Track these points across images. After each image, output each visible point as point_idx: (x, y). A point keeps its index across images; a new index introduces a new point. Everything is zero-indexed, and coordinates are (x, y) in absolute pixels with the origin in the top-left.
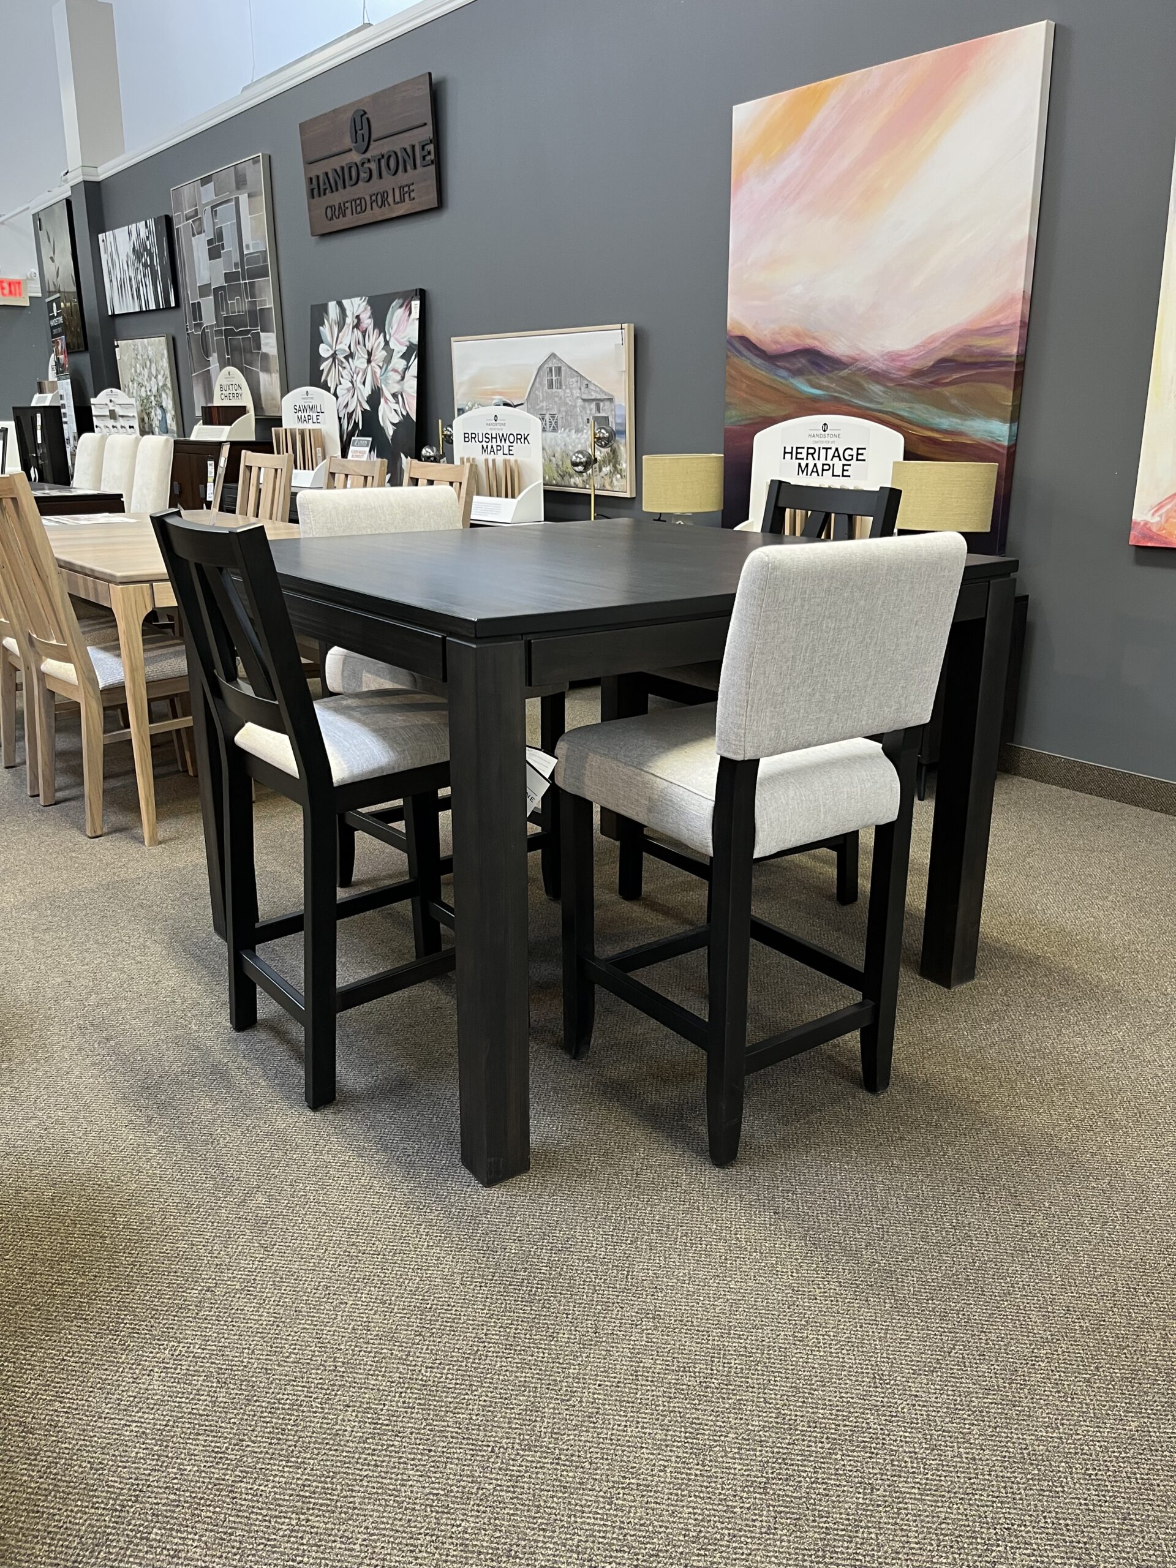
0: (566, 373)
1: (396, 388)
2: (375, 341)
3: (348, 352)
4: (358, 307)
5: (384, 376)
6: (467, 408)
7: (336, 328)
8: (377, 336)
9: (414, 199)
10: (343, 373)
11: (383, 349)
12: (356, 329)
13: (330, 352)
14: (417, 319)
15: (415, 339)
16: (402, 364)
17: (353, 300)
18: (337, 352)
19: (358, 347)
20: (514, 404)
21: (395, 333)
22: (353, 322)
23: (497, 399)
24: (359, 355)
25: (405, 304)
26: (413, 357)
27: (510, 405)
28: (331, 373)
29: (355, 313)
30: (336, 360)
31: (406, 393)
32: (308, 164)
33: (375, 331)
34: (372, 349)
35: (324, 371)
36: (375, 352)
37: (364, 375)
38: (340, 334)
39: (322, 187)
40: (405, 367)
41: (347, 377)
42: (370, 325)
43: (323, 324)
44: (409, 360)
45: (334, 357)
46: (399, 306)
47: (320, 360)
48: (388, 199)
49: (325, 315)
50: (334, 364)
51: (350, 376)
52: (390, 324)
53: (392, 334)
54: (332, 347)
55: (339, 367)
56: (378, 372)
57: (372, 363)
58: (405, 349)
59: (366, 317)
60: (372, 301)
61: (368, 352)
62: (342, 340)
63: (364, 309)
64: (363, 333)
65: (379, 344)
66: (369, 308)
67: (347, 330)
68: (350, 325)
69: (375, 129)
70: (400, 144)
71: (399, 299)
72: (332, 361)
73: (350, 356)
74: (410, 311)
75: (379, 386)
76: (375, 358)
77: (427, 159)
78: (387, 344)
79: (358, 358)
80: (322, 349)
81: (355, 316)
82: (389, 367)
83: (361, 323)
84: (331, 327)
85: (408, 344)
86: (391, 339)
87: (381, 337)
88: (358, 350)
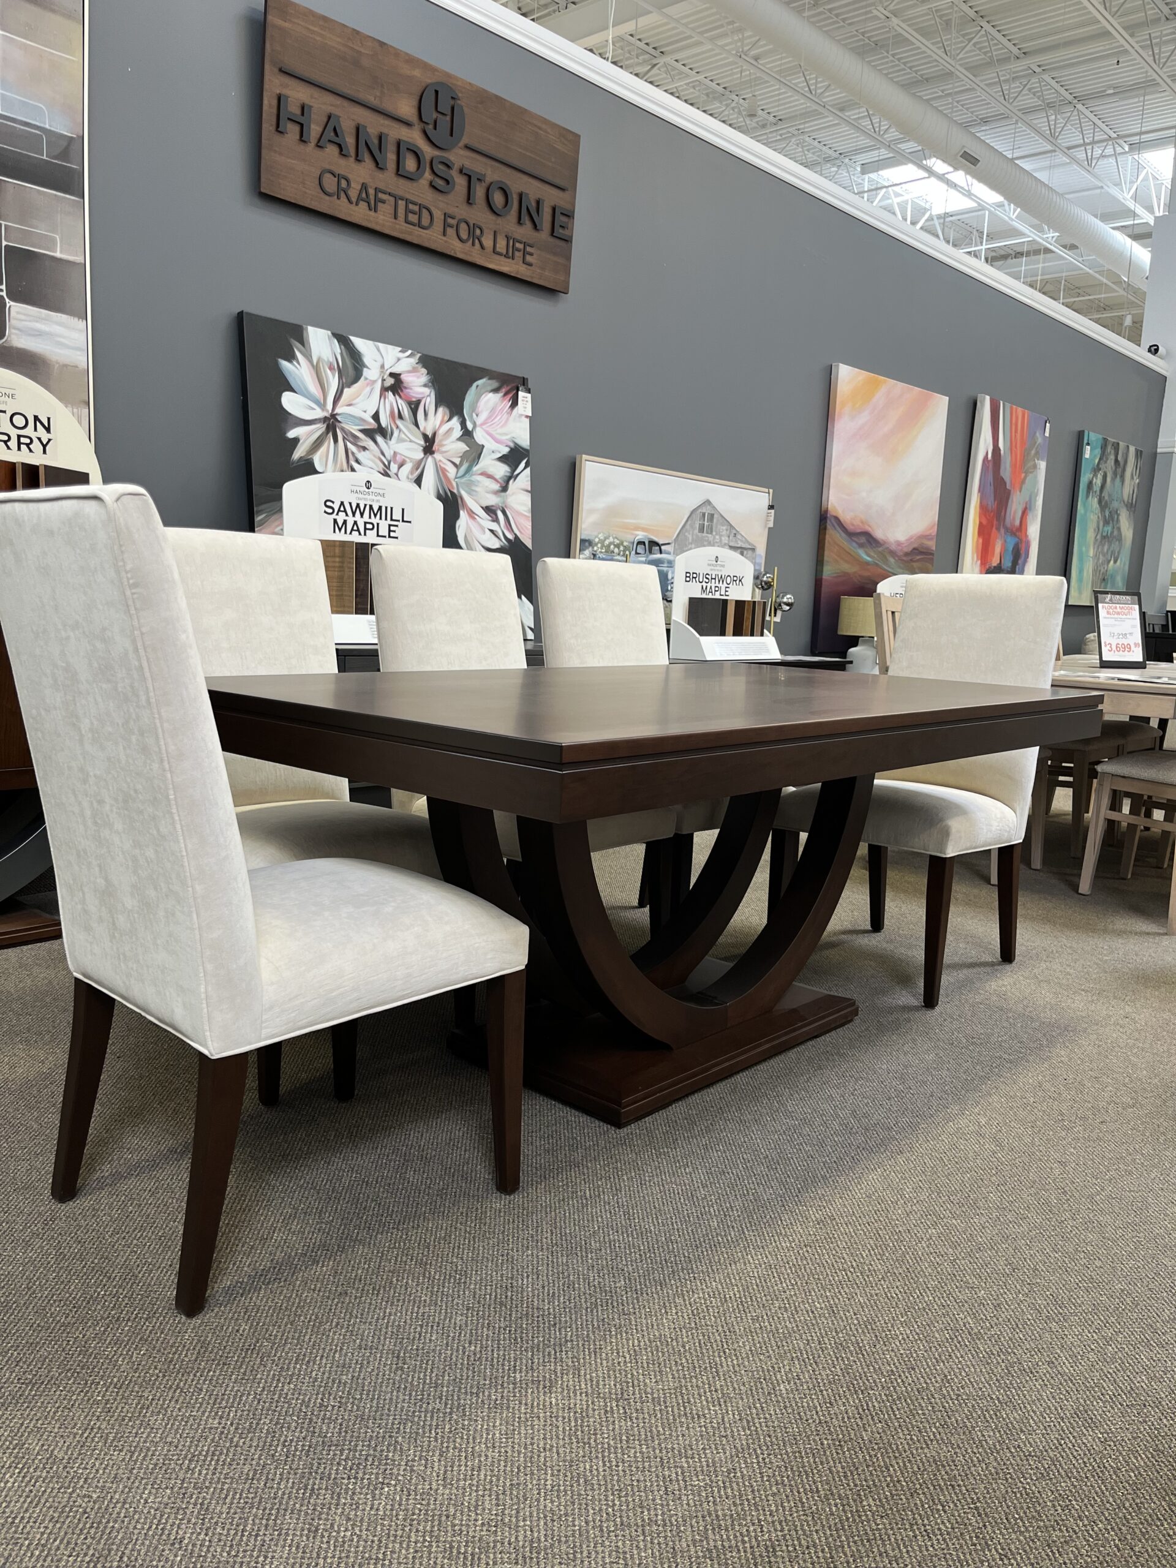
0: (718, 520)
1: (492, 500)
2: (442, 423)
3: (373, 424)
4: (395, 360)
5: (464, 480)
6: (597, 540)
7: (334, 376)
8: (446, 418)
9: (530, 265)
10: (361, 455)
11: (459, 439)
12: (390, 393)
13: (319, 414)
14: (527, 417)
15: (525, 441)
16: (502, 470)
17: (381, 345)
18: (339, 418)
19: (399, 422)
20: (661, 542)
21: (482, 425)
22: (383, 380)
23: (641, 535)
24: (403, 436)
25: (504, 390)
26: (523, 465)
27: (657, 544)
28: (323, 449)
29: (386, 367)
30: (338, 430)
31: (512, 509)
32: (281, 70)
33: (441, 410)
34: (434, 434)
35: (301, 442)
36: (441, 441)
37: (417, 469)
38: (346, 390)
39: (315, 130)
40: (508, 474)
41: (371, 464)
42: (428, 397)
43: (291, 357)
44: (514, 467)
45: (331, 424)
46: (490, 388)
47: (285, 419)
48: (483, 239)
49: (296, 345)
50: (330, 435)
51: (382, 465)
52: (474, 408)
53: (478, 423)
54: (323, 406)
55: (349, 445)
56: (452, 471)
57: (435, 455)
58: (506, 450)
59: (418, 383)
60: (427, 361)
61: (425, 436)
62: (354, 402)
63: (410, 368)
64: (410, 403)
65: (451, 430)
66: (424, 371)
67: (368, 389)
68: (374, 382)
69: (471, 133)
70: (518, 184)
71: (490, 379)
72: (324, 429)
73: (377, 431)
74: (515, 403)
75: (455, 491)
76: (444, 449)
77: (561, 231)
78: (467, 435)
79: (400, 440)
80: (290, 402)
81: (388, 372)
82: (475, 469)
83: (406, 388)
84: (317, 369)
85: (512, 445)
86: (478, 429)
87: (455, 422)
88: (397, 427)
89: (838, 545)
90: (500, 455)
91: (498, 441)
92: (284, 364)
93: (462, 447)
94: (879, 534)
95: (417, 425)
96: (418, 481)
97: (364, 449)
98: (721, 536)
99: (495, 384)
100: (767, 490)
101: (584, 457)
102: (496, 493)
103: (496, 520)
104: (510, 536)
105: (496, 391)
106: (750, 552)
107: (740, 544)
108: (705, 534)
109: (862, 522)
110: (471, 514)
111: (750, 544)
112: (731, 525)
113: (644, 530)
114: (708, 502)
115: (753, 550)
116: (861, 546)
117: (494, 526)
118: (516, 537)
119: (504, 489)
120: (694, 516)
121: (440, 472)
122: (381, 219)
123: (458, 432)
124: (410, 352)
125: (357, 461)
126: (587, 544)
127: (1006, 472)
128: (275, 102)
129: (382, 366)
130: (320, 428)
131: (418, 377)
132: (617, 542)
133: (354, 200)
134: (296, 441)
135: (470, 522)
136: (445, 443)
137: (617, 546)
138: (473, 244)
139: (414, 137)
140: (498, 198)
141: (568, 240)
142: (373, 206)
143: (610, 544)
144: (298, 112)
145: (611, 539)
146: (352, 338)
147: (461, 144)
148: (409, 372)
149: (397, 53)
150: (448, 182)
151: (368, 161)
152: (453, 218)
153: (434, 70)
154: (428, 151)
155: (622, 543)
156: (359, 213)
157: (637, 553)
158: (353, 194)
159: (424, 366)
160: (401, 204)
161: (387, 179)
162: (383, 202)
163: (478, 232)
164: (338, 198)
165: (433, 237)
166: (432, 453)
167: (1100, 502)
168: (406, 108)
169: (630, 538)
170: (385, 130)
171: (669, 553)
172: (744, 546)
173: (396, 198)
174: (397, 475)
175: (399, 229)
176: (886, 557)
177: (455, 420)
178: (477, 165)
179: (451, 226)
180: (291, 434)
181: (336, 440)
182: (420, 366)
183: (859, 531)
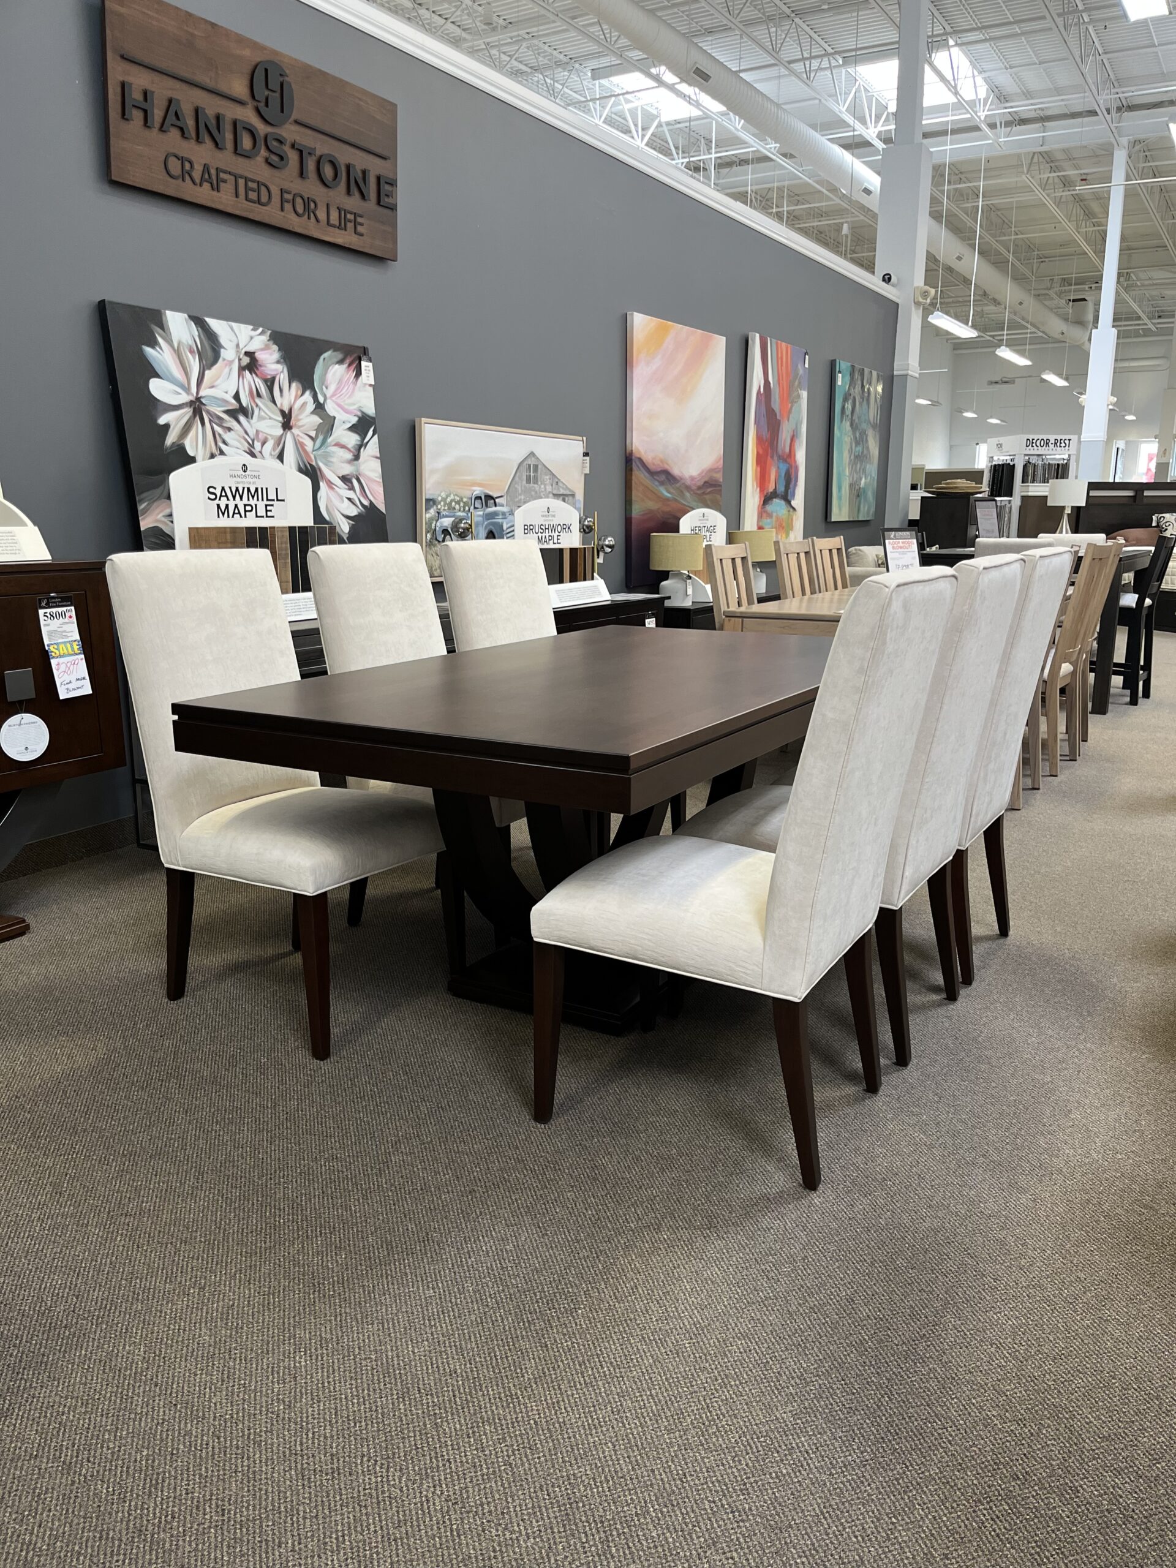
0: (542, 471)
1: (347, 470)
2: (296, 399)
3: (234, 404)
4: (248, 339)
5: (320, 452)
6: (440, 498)
7: (194, 359)
8: (300, 393)
9: (361, 235)
10: (227, 436)
11: (313, 413)
12: (247, 372)
13: (185, 398)
14: (371, 385)
15: (370, 410)
16: (353, 439)
17: (234, 325)
18: (203, 401)
19: (258, 400)
20: (495, 496)
21: (333, 395)
22: (240, 360)
23: (478, 491)
24: (262, 414)
25: (348, 361)
26: (371, 432)
27: (491, 498)
28: (192, 434)
29: (241, 346)
30: (204, 413)
31: (365, 476)
32: (122, 57)
33: (294, 385)
34: (290, 410)
35: (172, 427)
36: (297, 415)
37: (278, 445)
38: (207, 372)
39: (158, 114)
40: (359, 443)
41: (239, 445)
42: (281, 373)
43: (153, 343)
44: (363, 435)
45: (197, 407)
46: (336, 360)
47: (155, 406)
48: (317, 212)
49: (156, 329)
50: (198, 418)
51: (247, 445)
52: (323, 381)
53: (328, 396)
54: (187, 390)
55: (215, 427)
56: (309, 445)
57: (293, 430)
58: (354, 420)
59: (271, 360)
60: (278, 338)
61: (282, 412)
62: (216, 384)
63: (263, 346)
64: (266, 381)
65: (304, 404)
66: (275, 348)
67: (227, 370)
68: (232, 362)
69: (300, 109)
70: (345, 155)
71: (334, 351)
72: (191, 413)
73: (239, 411)
74: (359, 373)
75: (314, 463)
76: (300, 423)
77: (386, 200)
78: (319, 408)
79: (261, 418)
80: (157, 388)
81: (243, 351)
82: (329, 440)
83: (260, 366)
84: (178, 353)
85: (359, 414)
86: (328, 401)
87: (308, 396)
88: (257, 405)
89: (643, 485)
90: (350, 425)
91: (347, 412)
92: (148, 350)
93: (317, 420)
94: (676, 471)
95: (274, 402)
96: (281, 457)
97: (229, 429)
98: (545, 485)
99: (340, 356)
100: (581, 438)
101: (424, 420)
102: (350, 462)
103: (352, 488)
104: (366, 503)
105: (341, 362)
106: (571, 498)
107: (562, 491)
108: (532, 485)
109: (662, 461)
110: (330, 484)
111: (570, 490)
112: (553, 475)
113: (480, 485)
114: (532, 454)
115: (573, 496)
116: (662, 483)
117: (351, 494)
118: (371, 503)
119: (357, 457)
120: (521, 468)
121: (299, 446)
122: (225, 199)
123: (311, 406)
124: (261, 329)
125: (224, 442)
126: (431, 503)
127: (776, 405)
128: (119, 90)
129: (238, 346)
130: (187, 412)
131: (271, 354)
132: (457, 498)
133: (198, 181)
134: (167, 427)
135: (331, 494)
136: (301, 417)
137: (458, 503)
138: (309, 218)
139: (248, 115)
140: (328, 171)
141: (393, 208)
142: (215, 186)
143: (452, 501)
144: (140, 98)
145: (452, 497)
146: (207, 319)
147: (291, 120)
148: (262, 350)
149: (227, 33)
150: (282, 158)
151: (209, 143)
152: (289, 193)
153: (263, 48)
154: (262, 128)
155: (461, 499)
156: (203, 194)
157: (475, 508)
158: (197, 175)
159: (276, 343)
160: (241, 182)
161: (225, 159)
162: (225, 181)
163: (312, 205)
164: (183, 180)
165: (271, 213)
166: (290, 428)
167: (851, 425)
168: (239, 88)
169: (468, 494)
170: (221, 111)
171: (503, 506)
172: (565, 493)
173: (236, 177)
174: (261, 452)
175: (240, 207)
176: (682, 492)
177: (308, 393)
178: (307, 139)
179: (288, 201)
180: (162, 421)
181: (203, 424)
182: (271, 343)
183: (659, 470)
